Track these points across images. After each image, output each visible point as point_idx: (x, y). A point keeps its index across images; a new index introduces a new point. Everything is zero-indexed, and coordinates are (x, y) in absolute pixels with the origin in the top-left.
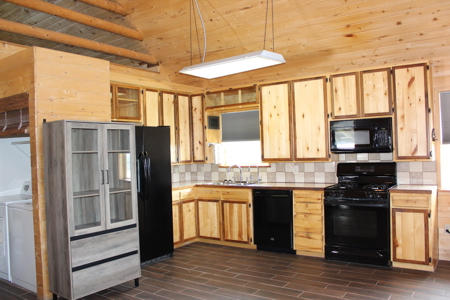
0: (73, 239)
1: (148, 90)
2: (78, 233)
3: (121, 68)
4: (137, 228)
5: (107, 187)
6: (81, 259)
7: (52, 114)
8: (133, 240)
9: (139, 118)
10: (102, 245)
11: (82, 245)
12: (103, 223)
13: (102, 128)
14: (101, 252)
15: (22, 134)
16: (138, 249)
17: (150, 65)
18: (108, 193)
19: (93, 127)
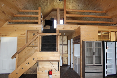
0: (86, 66)
1: (111, 32)
2: (87, 65)
3: (105, 27)
4: (103, 66)
5: (95, 56)
6: (87, 71)
7: (84, 39)
8: (101, 69)
9: (109, 39)
10: (93, 69)
11: (88, 68)
12: (93, 63)
13: (94, 42)
14: (92, 70)
15: (78, 44)
16: (103, 71)
17: (114, 25)
18: (95, 57)
19: (91, 42)
